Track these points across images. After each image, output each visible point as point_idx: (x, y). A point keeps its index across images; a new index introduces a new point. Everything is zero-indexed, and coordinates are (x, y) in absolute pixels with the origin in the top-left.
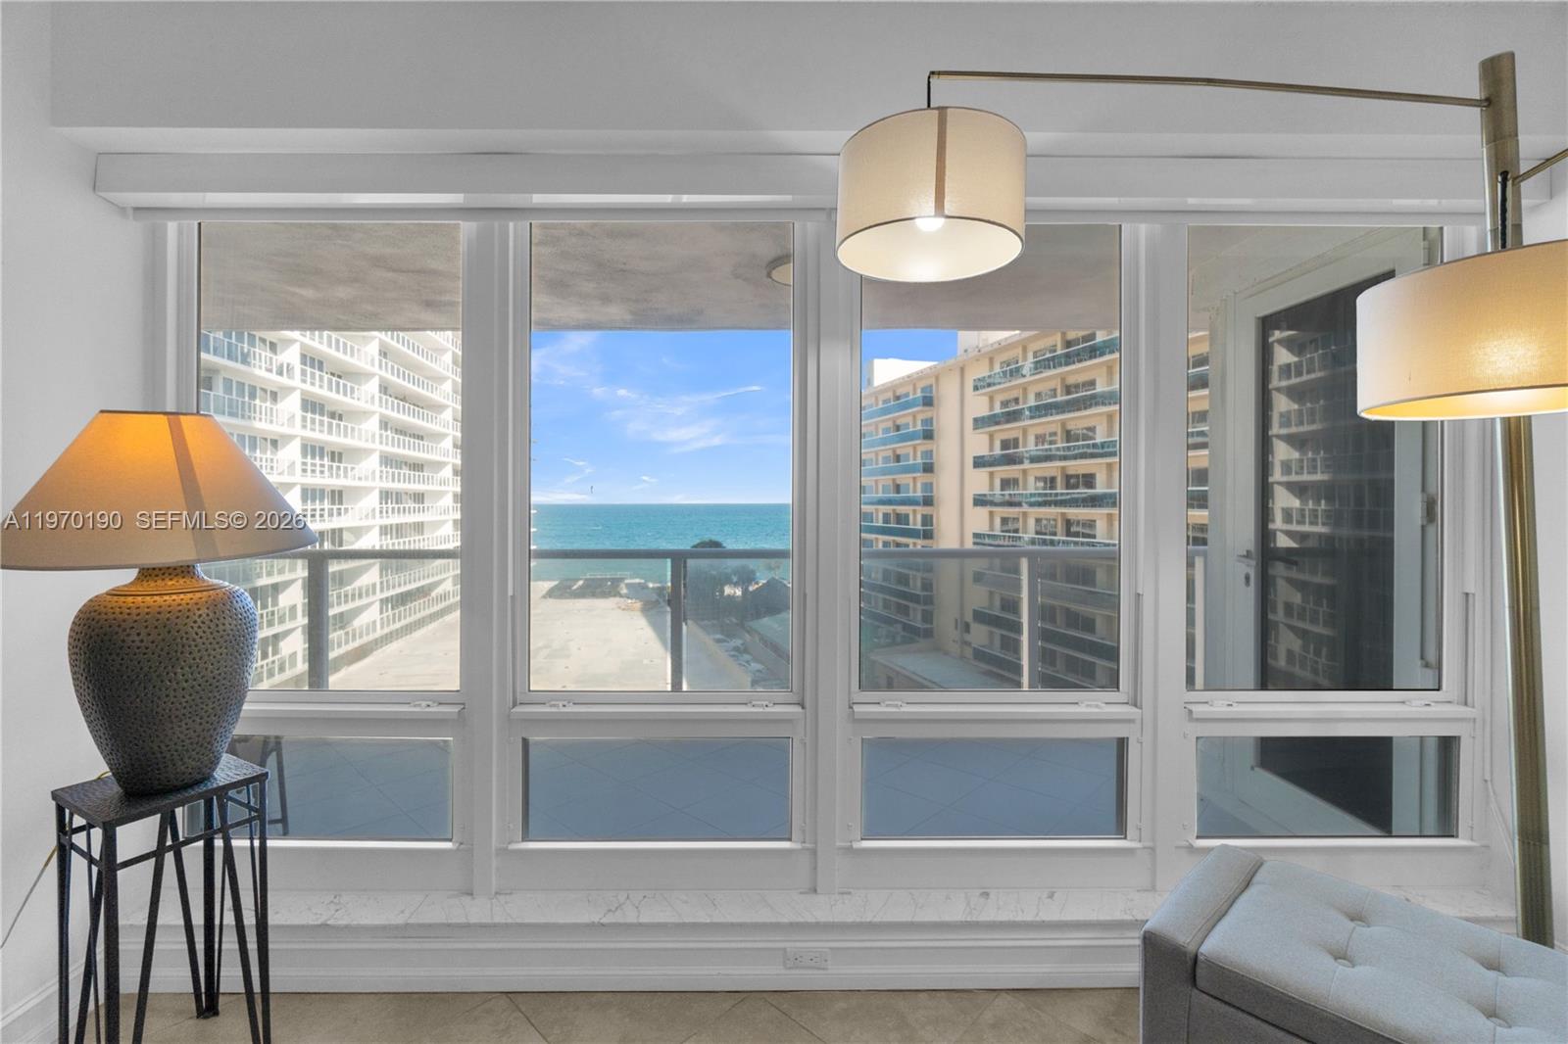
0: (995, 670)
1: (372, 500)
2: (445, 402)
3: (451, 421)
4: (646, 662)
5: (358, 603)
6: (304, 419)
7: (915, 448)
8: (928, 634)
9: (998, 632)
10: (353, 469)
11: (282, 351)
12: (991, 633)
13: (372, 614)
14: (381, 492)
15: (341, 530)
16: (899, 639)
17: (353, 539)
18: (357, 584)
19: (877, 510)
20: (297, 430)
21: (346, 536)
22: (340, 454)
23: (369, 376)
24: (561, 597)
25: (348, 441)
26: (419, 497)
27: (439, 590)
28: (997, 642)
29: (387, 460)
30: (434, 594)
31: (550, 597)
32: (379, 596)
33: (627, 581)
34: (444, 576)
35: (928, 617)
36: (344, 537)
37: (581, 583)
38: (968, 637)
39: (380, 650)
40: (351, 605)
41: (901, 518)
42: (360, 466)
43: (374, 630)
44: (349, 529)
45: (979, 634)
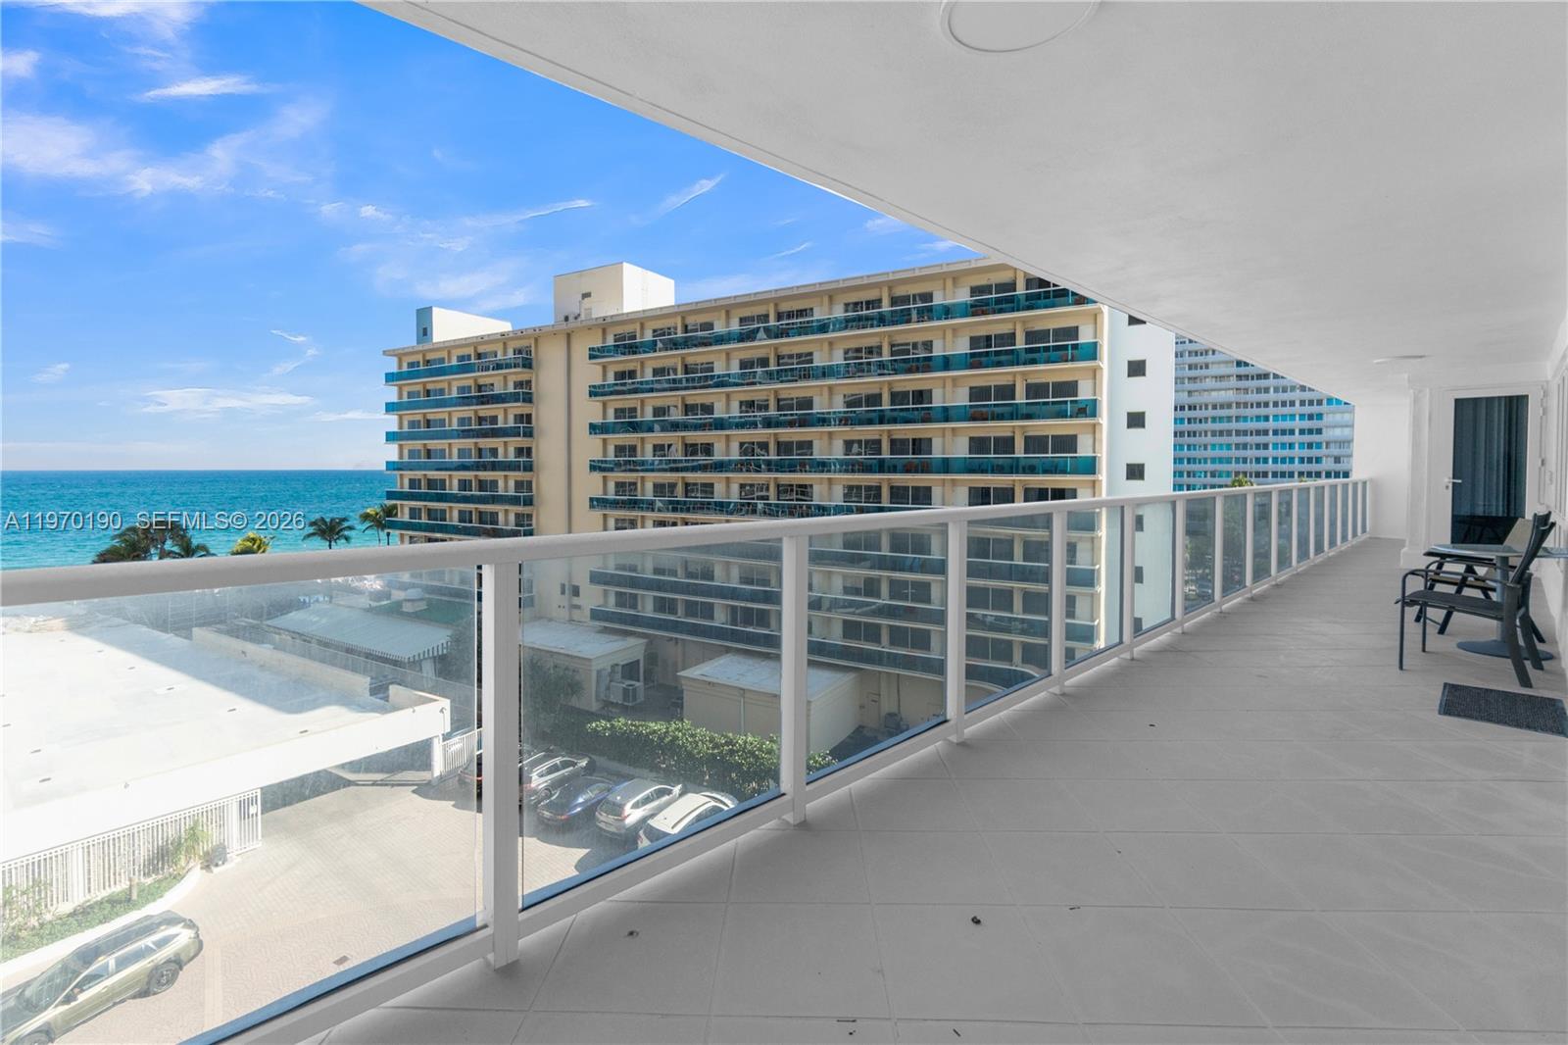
7: (505, 410)
9: (612, 589)
12: (605, 595)
19: (450, 476)
38: (578, 601)
41: (487, 485)
45: (592, 595)
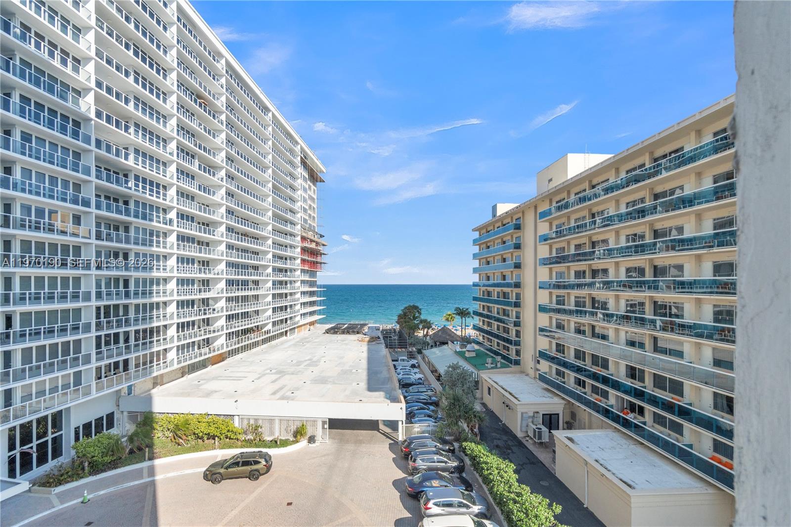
0: (550, 388)
1: (222, 285)
2: (268, 235)
3: (271, 244)
4: (354, 371)
5: (216, 334)
6: (178, 245)
7: (512, 254)
8: (517, 363)
9: (555, 366)
10: (213, 269)
11: (169, 213)
12: (550, 367)
13: (222, 340)
14: (226, 280)
15: (208, 299)
16: (499, 365)
17: (214, 304)
18: (216, 325)
19: (494, 290)
20: (175, 251)
21: (211, 302)
22: (208, 262)
23: (221, 223)
24: (335, 333)
25: (211, 256)
26: (256, 283)
27: (266, 329)
28: (554, 371)
29: (230, 264)
30: (263, 330)
31: (328, 333)
32: (225, 331)
33: (369, 325)
34: (266, 322)
35: (518, 353)
36: (210, 303)
37: (346, 326)
38: (538, 366)
39: (231, 358)
40: (212, 335)
41: (505, 295)
42: (217, 268)
43: (223, 348)
44: (213, 299)
45: (545, 366)
